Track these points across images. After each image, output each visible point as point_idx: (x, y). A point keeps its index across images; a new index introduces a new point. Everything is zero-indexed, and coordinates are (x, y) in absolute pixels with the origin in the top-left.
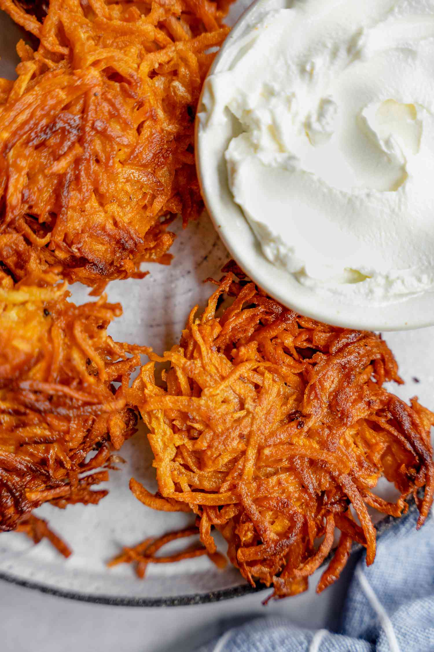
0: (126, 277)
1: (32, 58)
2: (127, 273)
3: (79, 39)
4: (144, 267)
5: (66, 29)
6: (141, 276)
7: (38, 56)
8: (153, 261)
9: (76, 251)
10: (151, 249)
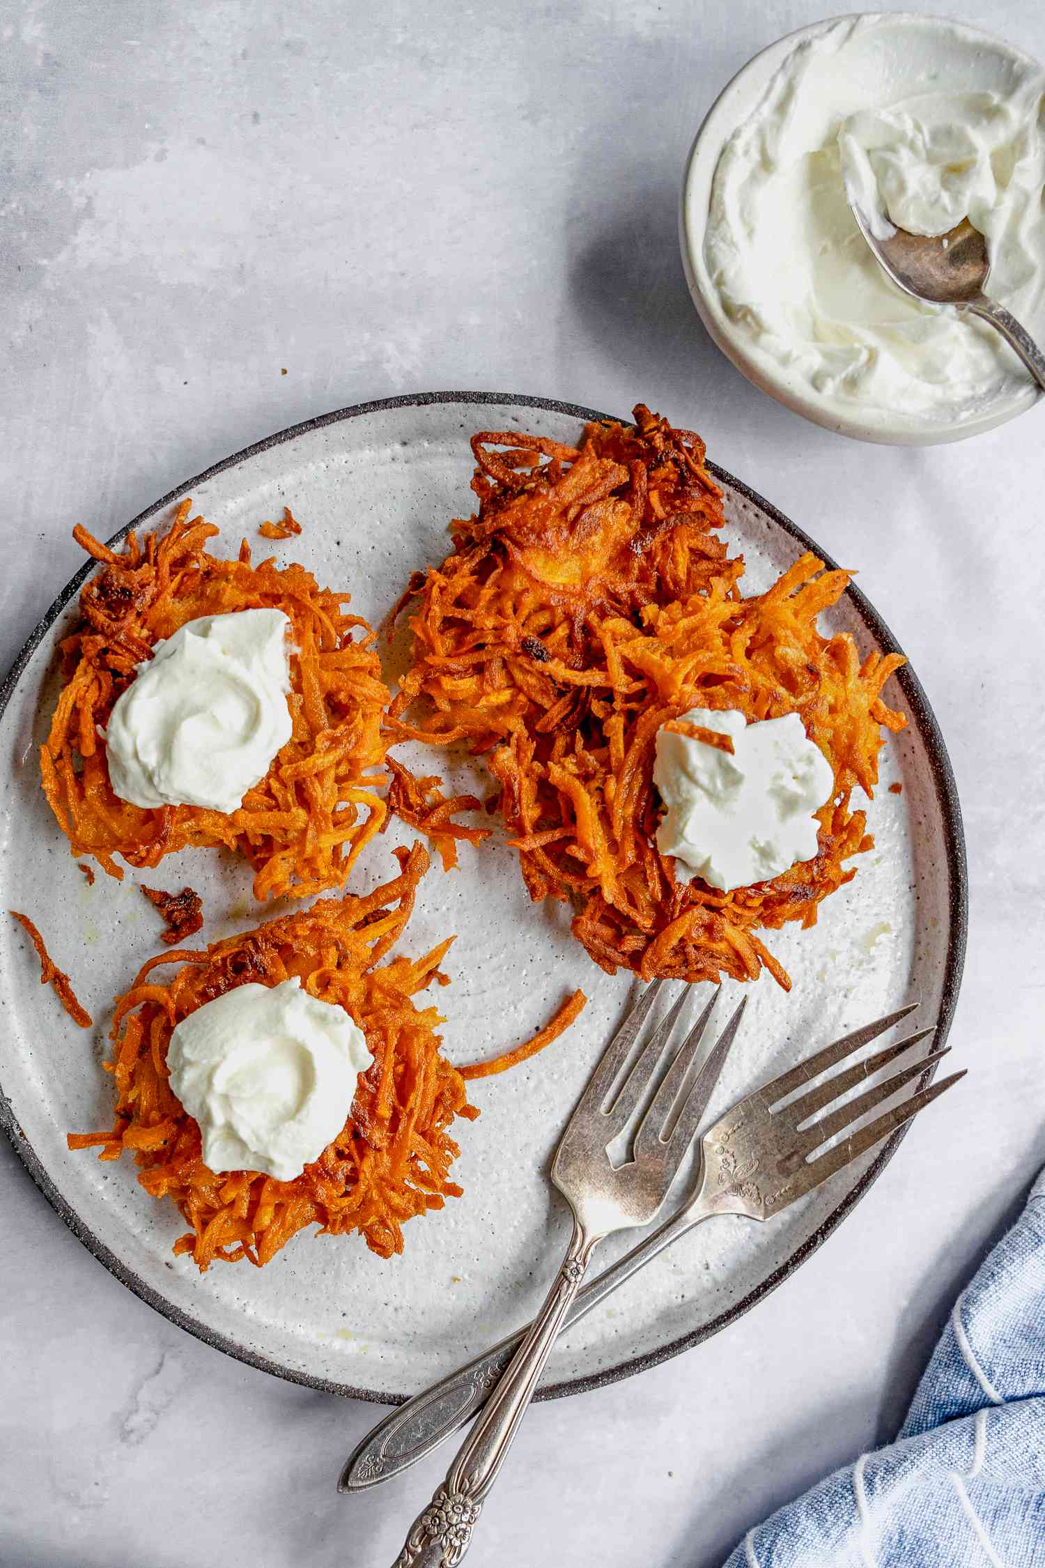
0: (835, 888)
1: (613, 711)
2: (834, 882)
3: (653, 662)
4: (846, 866)
5: (633, 661)
6: (848, 877)
7: (618, 705)
8: (854, 853)
9: (768, 889)
10: (845, 842)
